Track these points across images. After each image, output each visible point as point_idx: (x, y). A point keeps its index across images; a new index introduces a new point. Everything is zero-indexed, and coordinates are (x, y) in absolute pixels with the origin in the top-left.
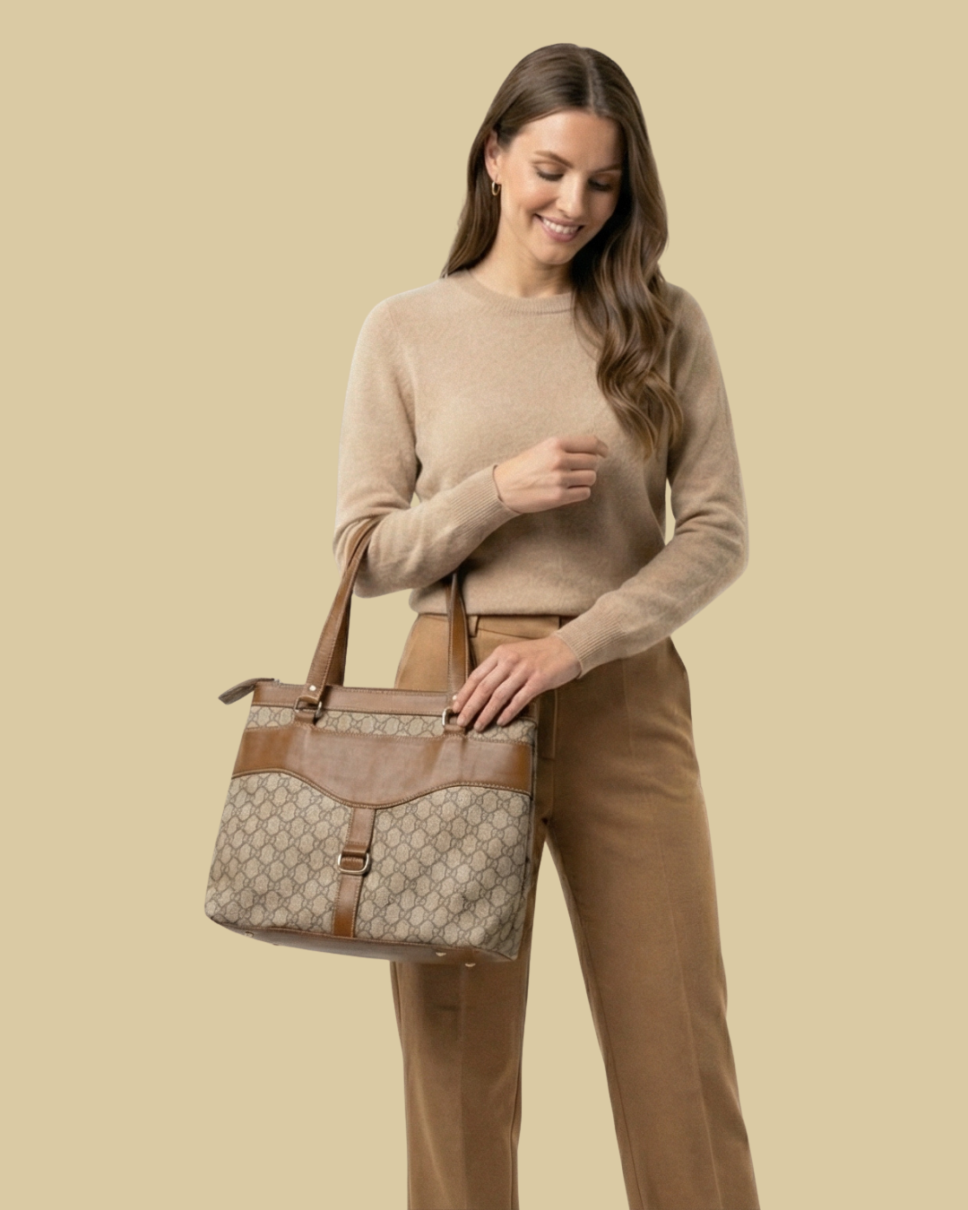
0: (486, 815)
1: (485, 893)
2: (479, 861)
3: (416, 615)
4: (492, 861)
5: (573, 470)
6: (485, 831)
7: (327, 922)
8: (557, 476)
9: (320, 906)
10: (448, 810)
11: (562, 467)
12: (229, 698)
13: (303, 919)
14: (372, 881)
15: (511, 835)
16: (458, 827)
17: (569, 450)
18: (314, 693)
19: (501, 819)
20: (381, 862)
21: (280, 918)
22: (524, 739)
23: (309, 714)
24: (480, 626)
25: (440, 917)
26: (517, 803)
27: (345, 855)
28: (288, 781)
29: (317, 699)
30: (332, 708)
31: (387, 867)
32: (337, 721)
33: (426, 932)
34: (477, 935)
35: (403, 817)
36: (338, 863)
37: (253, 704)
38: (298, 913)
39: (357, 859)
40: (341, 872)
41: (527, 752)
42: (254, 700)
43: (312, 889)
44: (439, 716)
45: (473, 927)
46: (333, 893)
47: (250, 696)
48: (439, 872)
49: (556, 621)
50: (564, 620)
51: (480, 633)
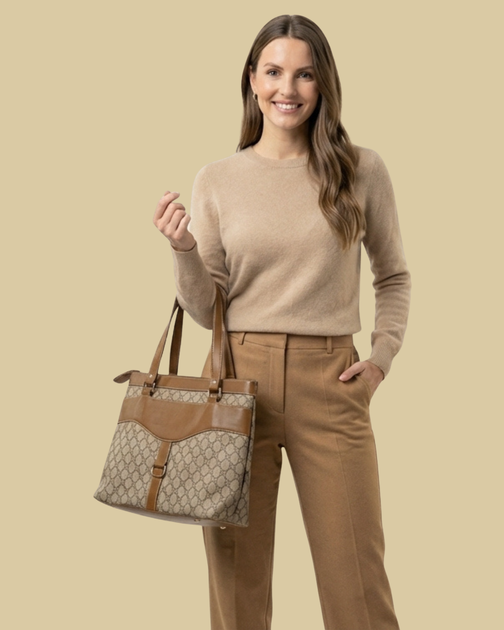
0: (223, 447)
1: (218, 489)
2: (217, 472)
4: (223, 472)
6: (221, 456)
7: (144, 502)
9: (141, 494)
10: (204, 444)
12: (120, 379)
13: (134, 501)
14: (166, 482)
15: (234, 459)
18: (151, 379)
19: (230, 449)
20: (170, 471)
21: (124, 500)
22: (246, 406)
24: (245, 339)
25: (194, 502)
26: (240, 440)
27: (155, 467)
28: (135, 426)
29: (152, 382)
30: (160, 387)
31: (173, 473)
32: (163, 394)
33: (187, 509)
34: (210, 512)
35: (184, 447)
36: (152, 471)
37: (129, 385)
38: (131, 497)
39: (160, 470)
40: (154, 476)
41: (248, 412)
42: (130, 382)
43: (139, 485)
44: (207, 391)
45: (210, 508)
46: (148, 487)
47: (128, 381)
48: (197, 477)
49: (285, 336)
50: (289, 336)
51: (245, 342)
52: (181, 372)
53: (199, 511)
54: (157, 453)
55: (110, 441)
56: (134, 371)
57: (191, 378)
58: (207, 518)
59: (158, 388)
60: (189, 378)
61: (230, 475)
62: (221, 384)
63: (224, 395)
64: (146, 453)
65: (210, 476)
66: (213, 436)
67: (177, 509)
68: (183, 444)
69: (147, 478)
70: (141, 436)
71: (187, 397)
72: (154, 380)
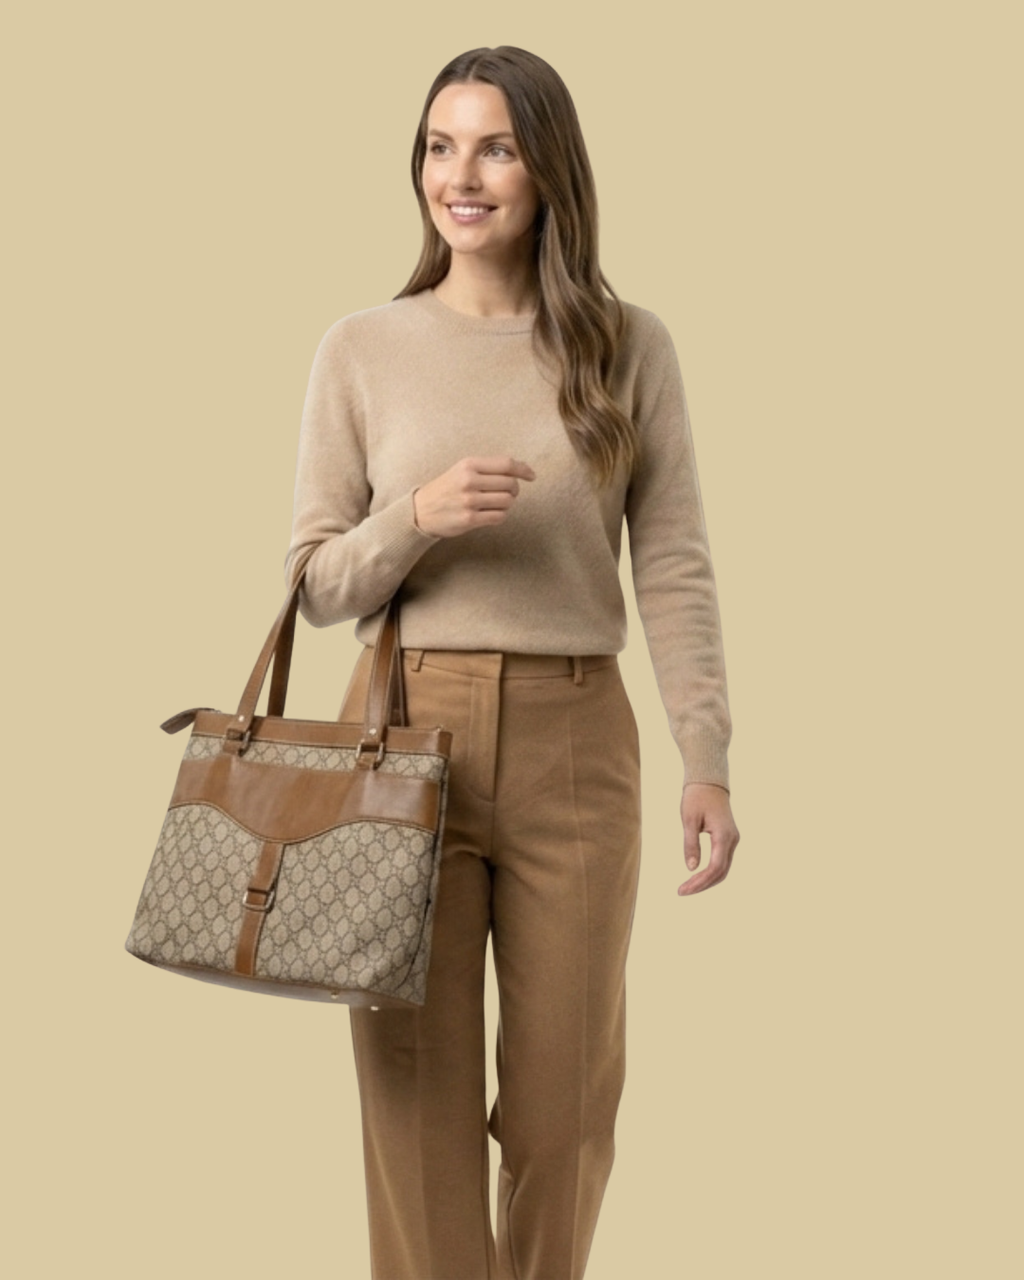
0: (387, 854)
1: (379, 934)
2: (376, 900)
3: (363, 646)
4: (389, 903)
5: (483, 491)
6: (384, 869)
7: (230, 959)
8: (466, 498)
9: (224, 942)
10: (351, 848)
11: (470, 488)
12: (173, 725)
13: (209, 956)
14: (274, 917)
15: (410, 875)
16: (359, 866)
17: (481, 473)
18: (243, 723)
19: (401, 858)
20: (282, 901)
21: (189, 954)
22: (431, 776)
23: (239, 744)
24: (425, 661)
25: (333, 956)
26: (418, 842)
27: (252, 890)
28: (209, 813)
29: (244, 730)
30: (261, 739)
31: (289, 904)
32: (264, 752)
33: (318, 972)
34: (364, 978)
35: (308, 853)
36: (245, 899)
37: (193, 735)
38: (205, 949)
39: (262, 895)
40: (247, 908)
41: (432, 788)
42: (194, 730)
43: (219, 925)
44: (355, 749)
45: (364, 970)
46: (237, 929)
47: (191, 726)
48: (336, 911)
49: (499, 657)
50: (509, 658)
51: (423, 668)
52: (289, 712)
53: (341, 976)
54: (255, 865)
55: (154, 843)
56: (201, 709)
57: (315, 724)
58: (358, 989)
59: (256, 741)
60: (310, 724)
61: (401, 907)
62: (384, 736)
63: (387, 755)
64: (234, 864)
65: (362, 907)
66: (366, 833)
67: (297, 970)
68: (306, 847)
69: (235, 910)
70: (221, 832)
71: (312, 759)
72: (247, 726)
